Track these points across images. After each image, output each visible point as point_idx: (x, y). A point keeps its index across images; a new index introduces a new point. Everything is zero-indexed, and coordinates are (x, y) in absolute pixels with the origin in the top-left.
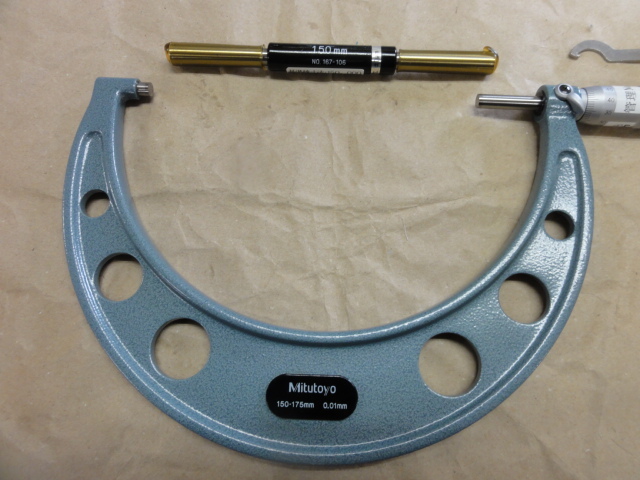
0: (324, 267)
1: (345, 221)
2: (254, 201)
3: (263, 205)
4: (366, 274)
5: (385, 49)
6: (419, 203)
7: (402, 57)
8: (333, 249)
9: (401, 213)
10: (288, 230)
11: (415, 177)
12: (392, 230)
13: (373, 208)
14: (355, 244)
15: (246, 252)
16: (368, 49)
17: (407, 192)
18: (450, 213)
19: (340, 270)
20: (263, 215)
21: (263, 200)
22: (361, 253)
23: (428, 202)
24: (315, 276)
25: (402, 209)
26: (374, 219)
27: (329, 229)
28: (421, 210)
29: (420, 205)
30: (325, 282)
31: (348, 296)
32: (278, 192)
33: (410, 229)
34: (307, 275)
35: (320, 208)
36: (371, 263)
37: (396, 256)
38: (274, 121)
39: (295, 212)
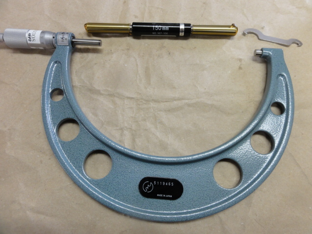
0: (126, 125)
1: (139, 105)
2: (98, 92)
3: (102, 94)
4: (146, 130)
5: (186, 25)
6: (174, 99)
7: (194, 28)
8: (132, 117)
9: (166, 103)
10: (112, 107)
11: (174, 88)
12: (160, 111)
13: (153, 100)
14: (143, 115)
15: (91, 115)
16: (179, 25)
17: (170, 94)
18: (189, 105)
19: (134, 127)
20: (101, 99)
21: (102, 92)
22: (145, 120)
23: (179, 99)
24: (122, 129)
25: (166, 101)
26: (152, 104)
27: (131, 108)
28: (175, 102)
29: (175, 100)
30: (126, 132)
31: (136, 139)
32: (109, 89)
33: (169, 111)
34: (118, 128)
35: (128, 98)
36: (149, 125)
37: (161, 123)
38: (112, 57)
39: (116, 99)
